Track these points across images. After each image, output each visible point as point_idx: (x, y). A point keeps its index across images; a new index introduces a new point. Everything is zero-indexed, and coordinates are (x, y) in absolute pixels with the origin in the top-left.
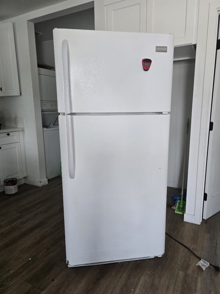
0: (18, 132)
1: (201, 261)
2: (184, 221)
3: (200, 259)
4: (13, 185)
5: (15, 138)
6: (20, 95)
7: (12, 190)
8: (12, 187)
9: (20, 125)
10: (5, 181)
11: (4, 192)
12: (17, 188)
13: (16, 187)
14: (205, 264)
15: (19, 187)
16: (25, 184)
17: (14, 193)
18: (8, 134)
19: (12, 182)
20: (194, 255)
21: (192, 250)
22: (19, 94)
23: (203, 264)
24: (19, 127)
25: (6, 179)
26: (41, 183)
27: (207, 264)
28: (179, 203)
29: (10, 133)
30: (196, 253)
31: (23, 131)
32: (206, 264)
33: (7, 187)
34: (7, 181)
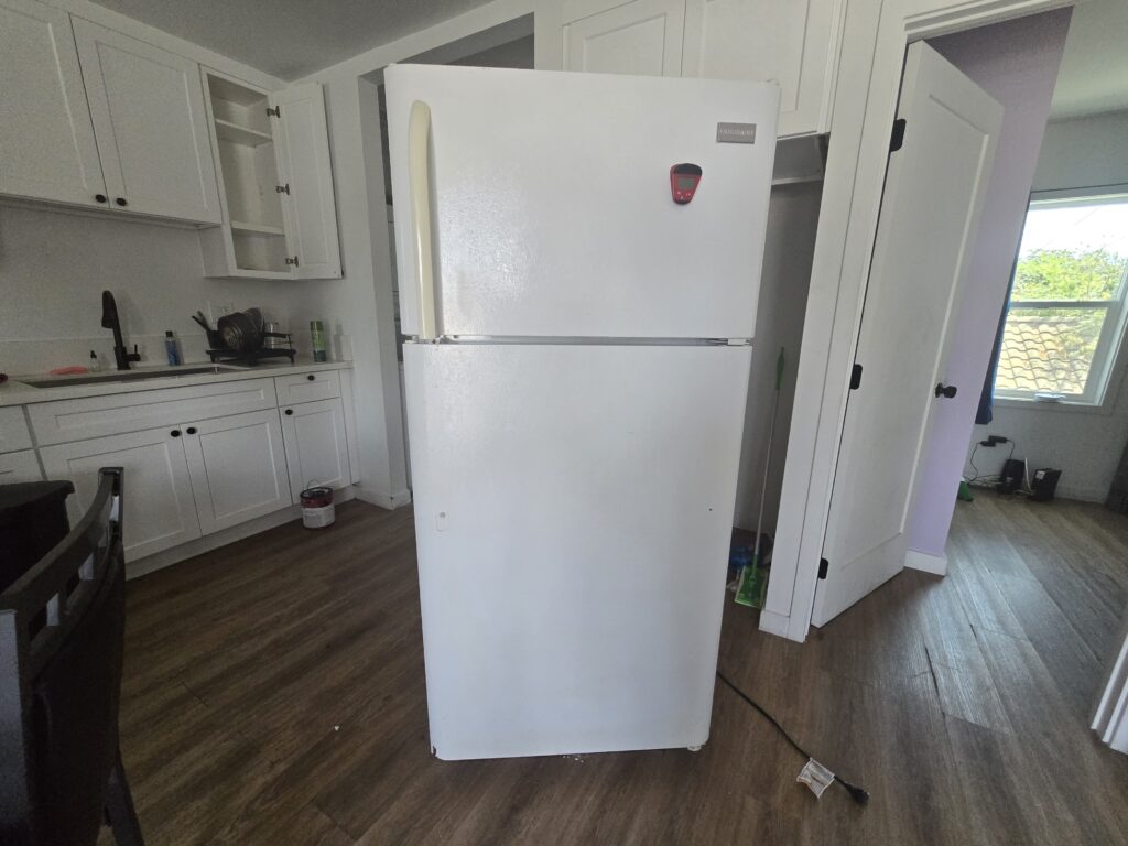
0: (337, 371)
1: (810, 767)
2: (760, 628)
3: (806, 758)
4: (321, 506)
5: (330, 388)
6: (341, 277)
7: (320, 516)
8: (320, 511)
10: (301, 495)
11: (301, 520)
12: (332, 512)
13: (331, 509)
14: (821, 777)
15: (339, 509)
16: (355, 499)
17: (324, 525)
18: (311, 378)
19: (318, 497)
20: (789, 741)
21: (781, 725)
22: (339, 274)
23: (816, 776)
25: (305, 490)
26: (395, 502)
27: (828, 778)
28: (748, 576)
29: (314, 375)
30: (795, 737)
31: (351, 368)
32: (825, 775)
33: (307, 509)
34: (306, 495)
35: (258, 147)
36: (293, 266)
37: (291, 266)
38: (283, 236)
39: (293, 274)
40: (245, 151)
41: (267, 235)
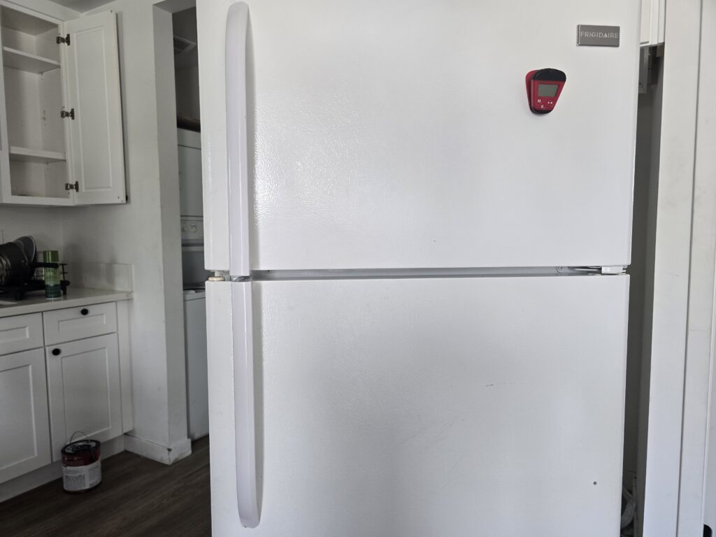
0: (114, 303)
4: (86, 464)
5: (105, 322)
6: (125, 202)
7: (85, 476)
8: (84, 470)
9: (121, 285)
10: (63, 451)
11: (60, 481)
12: (98, 470)
13: (97, 467)
15: (107, 466)
16: (126, 452)
17: (87, 487)
18: (85, 312)
19: (81, 453)
22: (123, 199)
24: (118, 288)
25: (68, 443)
26: (171, 453)
29: (88, 308)
31: (129, 300)
33: (69, 468)
34: (69, 451)
35: (44, 74)
36: (73, 192)
37: (71, 191)
38: (65, 161)
39: (73, 199)
40: (31, 79)
41: (48, 161)
